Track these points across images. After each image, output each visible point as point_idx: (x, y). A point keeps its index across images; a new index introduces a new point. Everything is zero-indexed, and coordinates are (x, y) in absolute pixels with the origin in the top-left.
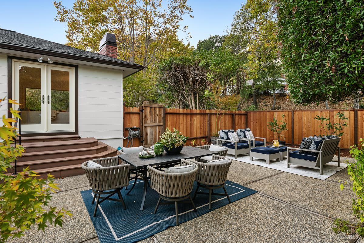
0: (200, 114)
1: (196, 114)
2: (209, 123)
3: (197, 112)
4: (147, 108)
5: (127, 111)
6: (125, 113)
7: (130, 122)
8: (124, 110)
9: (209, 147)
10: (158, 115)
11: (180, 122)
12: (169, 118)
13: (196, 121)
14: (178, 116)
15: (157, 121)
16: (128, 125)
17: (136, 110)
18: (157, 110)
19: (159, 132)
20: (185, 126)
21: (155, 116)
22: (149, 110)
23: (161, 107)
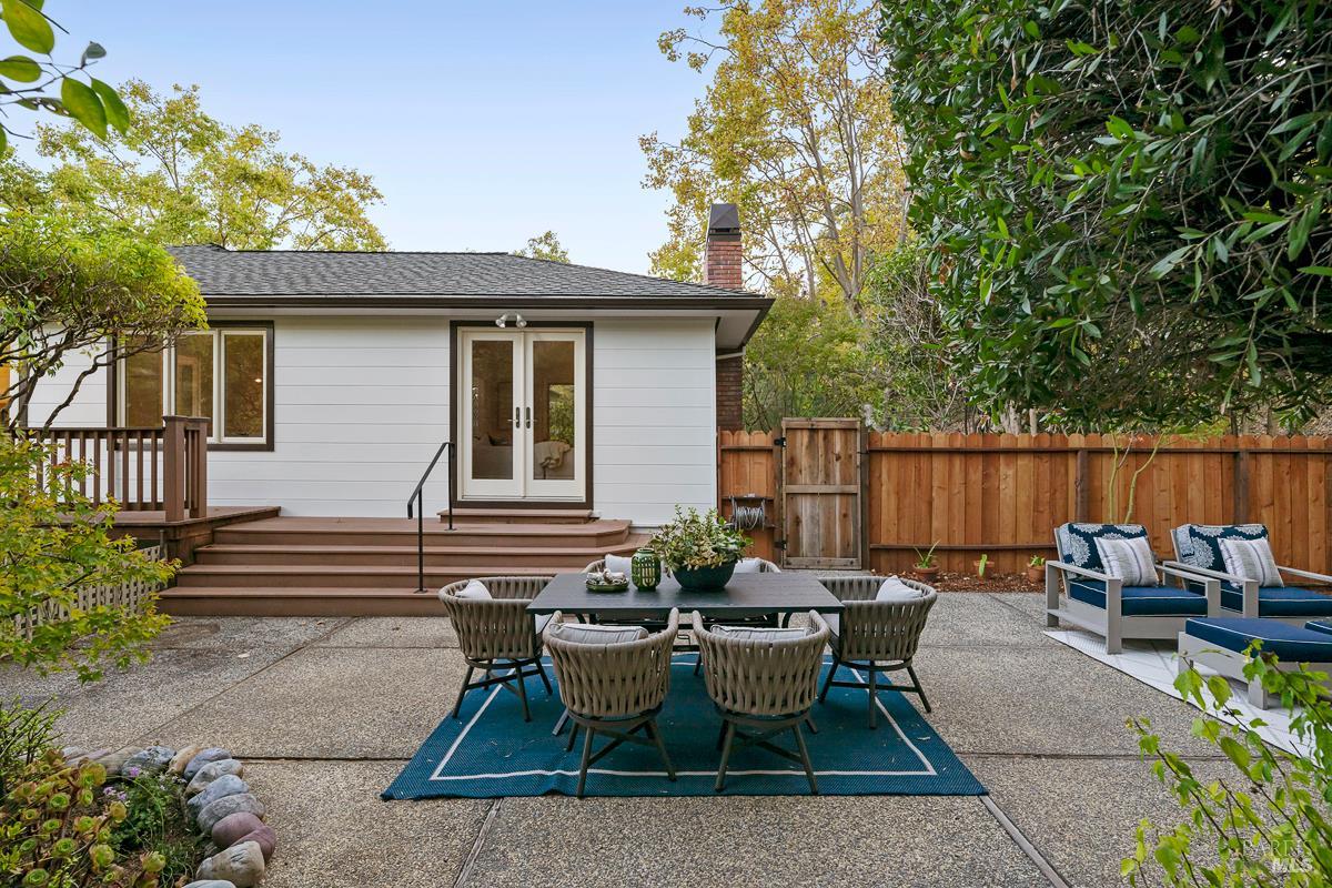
0: (1036, 453)
1: (1013, 453)
2: (1082, 491)
3: (1020, 446)
4: (799, 433)
5: (731, 442)
6: (723, 450)
7: (740, 477)
8: (720, 440)
9: (879, 584)
10: (838, 458)
11: (935, 484)
12: (887, 469)
13: (1010, 481)
14: (924, 460)
15: (835, 476)
16: (736, 487)
17: (761, 439)
18: (837, 438)
19: (845, 516)
20: (959, 499)
21: (827, 462)
22: (806, 440)
23: (850, 430)
